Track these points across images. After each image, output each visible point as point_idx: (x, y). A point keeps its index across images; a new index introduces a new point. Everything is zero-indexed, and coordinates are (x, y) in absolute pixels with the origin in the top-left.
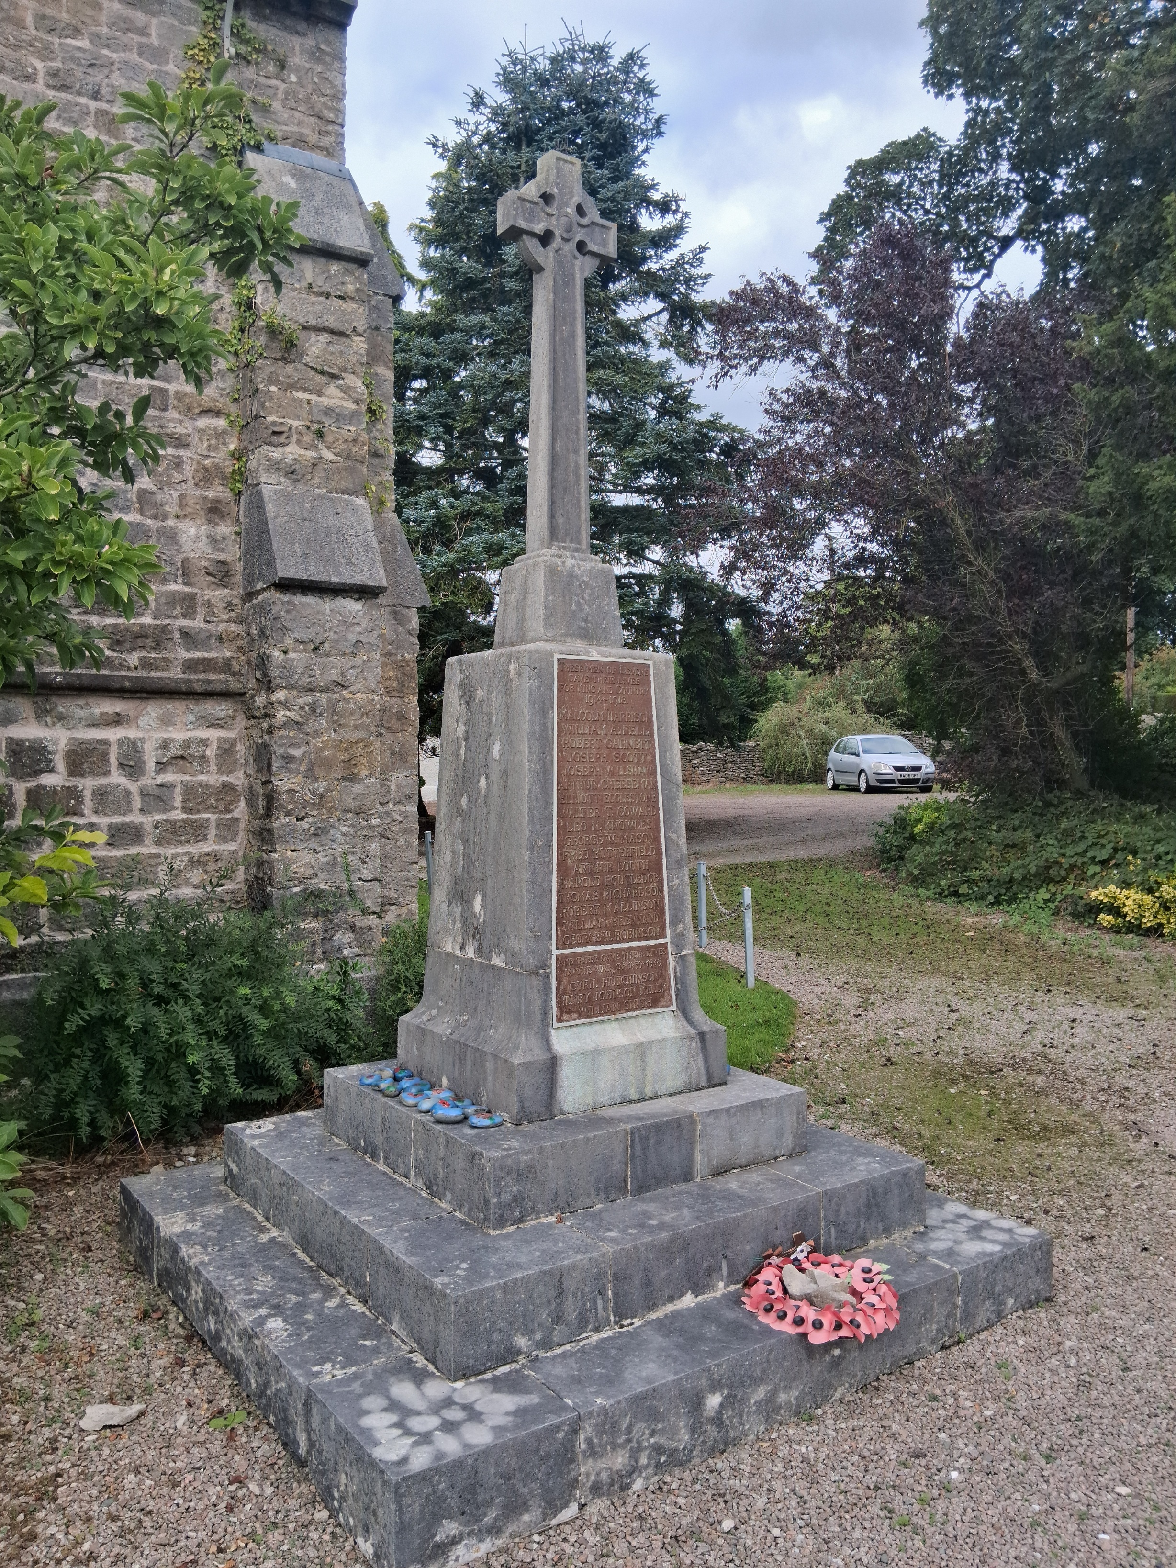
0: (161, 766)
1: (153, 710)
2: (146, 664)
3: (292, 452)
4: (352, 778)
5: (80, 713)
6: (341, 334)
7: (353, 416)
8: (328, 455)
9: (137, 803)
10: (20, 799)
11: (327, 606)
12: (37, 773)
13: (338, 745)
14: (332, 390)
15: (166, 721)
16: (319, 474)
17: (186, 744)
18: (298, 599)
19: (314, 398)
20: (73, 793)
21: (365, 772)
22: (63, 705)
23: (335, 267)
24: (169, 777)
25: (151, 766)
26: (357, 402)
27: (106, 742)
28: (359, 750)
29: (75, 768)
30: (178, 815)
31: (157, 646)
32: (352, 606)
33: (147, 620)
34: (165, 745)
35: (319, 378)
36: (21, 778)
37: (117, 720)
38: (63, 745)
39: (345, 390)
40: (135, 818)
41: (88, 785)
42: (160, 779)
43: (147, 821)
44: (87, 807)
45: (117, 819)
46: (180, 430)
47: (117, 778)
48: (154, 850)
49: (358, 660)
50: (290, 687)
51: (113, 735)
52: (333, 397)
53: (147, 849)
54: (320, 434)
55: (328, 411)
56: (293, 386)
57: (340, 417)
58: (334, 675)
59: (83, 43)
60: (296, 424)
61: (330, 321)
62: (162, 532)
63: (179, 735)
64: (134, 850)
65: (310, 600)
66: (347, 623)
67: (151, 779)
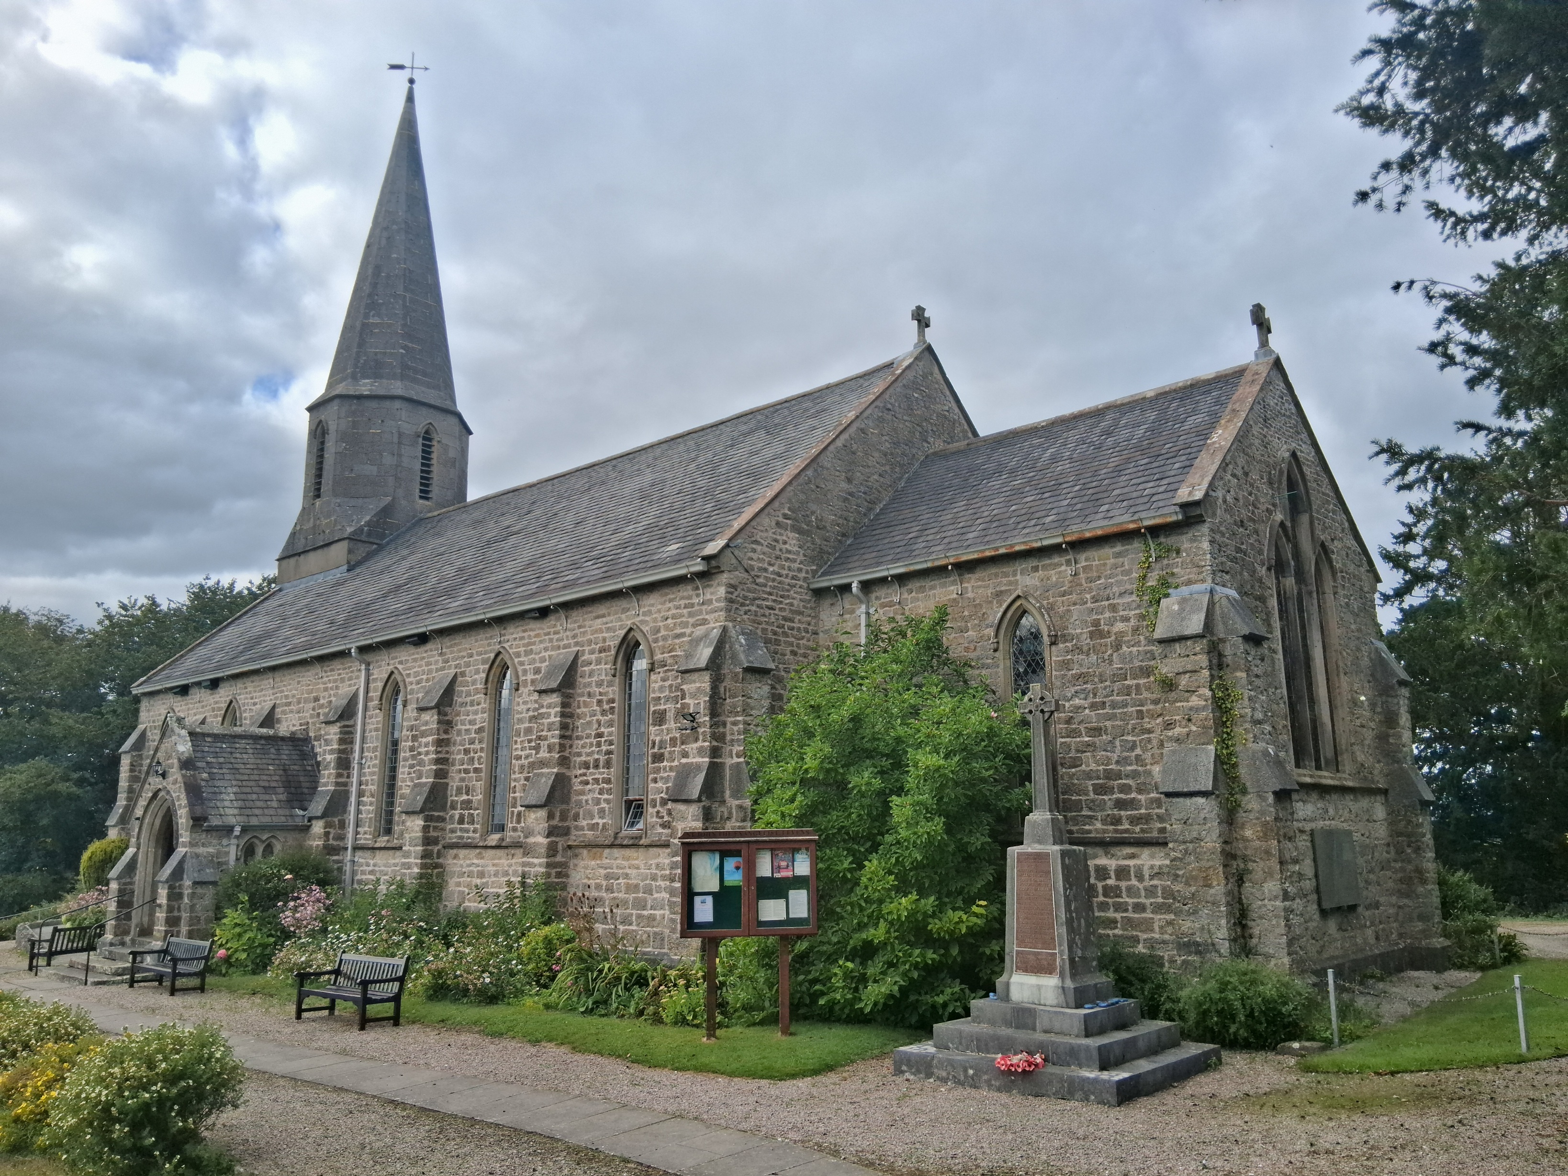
0: (1152, 877)
1: (1146, 853)
2: (1142, 831)
3: (1178, 731)
4: (1210, 886)
5: (1119, 854)
6: (1195, 671)
7: (1204, 708)
8: (1194, 728)
9: (1143, 893)
10: (1100, 890)
11: (1188, 801)
12: (1105, 879)
13: (1200, 869)
14: (1194, 698)
15: (1152, 857)
16: (1191, 738)
17: (1160, 867)
18: (1175, 800)
19: (1185, 704)
20: (1118, 887)
21: (1215, 883)
22: (1115, 850)
23: (1189, 643)
24: (1155, 882)
25: (1147, 877)
26: (1206, 700)
27: (1129, 866)
28: (1211, 872)
29: (1118, 878)
30: (1160, 900)
31: (1147, 823)
32: (1201, 800)
33: (1143, 811)
34: (1152, 867)
35: (1187, 694)
36: (1100, 880)
37: (1133, 856)
38: (1113, 868)
39: (1199, 696)
40: (1142, 900)
41: (1123, 884)
42: (1152, 883)
43: (1147, 902)
44: (1124, 894)
45: (1136, 900)
46: (1149, 726)
47: (1134, 882)
48: (1151, 916)
49: (1207, 827)
50: (1176, 841)
51: (1131, 863)
52: (1195, 701)
53: (1148, 915)
54: (1189, 720)
55: (1191, 709)
56: (1176, 701)
57: (1197, 710)
58: (1195, 834)
59: (1102, 581)
60: (1177, 718)
61: (1189, 667)
62: (1145, 772)
63: (1157, 863)
64: (1143, 915)
65: (1181, 800)
66: (1199, 810)
67: (1147, 883)
